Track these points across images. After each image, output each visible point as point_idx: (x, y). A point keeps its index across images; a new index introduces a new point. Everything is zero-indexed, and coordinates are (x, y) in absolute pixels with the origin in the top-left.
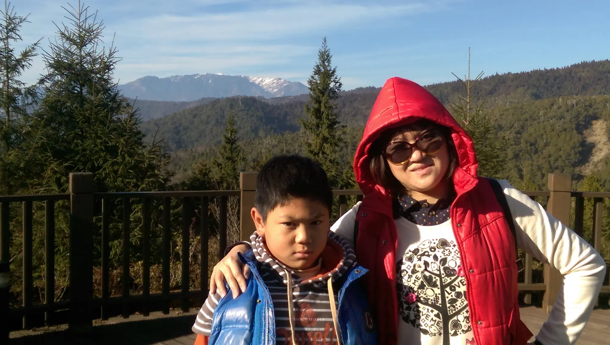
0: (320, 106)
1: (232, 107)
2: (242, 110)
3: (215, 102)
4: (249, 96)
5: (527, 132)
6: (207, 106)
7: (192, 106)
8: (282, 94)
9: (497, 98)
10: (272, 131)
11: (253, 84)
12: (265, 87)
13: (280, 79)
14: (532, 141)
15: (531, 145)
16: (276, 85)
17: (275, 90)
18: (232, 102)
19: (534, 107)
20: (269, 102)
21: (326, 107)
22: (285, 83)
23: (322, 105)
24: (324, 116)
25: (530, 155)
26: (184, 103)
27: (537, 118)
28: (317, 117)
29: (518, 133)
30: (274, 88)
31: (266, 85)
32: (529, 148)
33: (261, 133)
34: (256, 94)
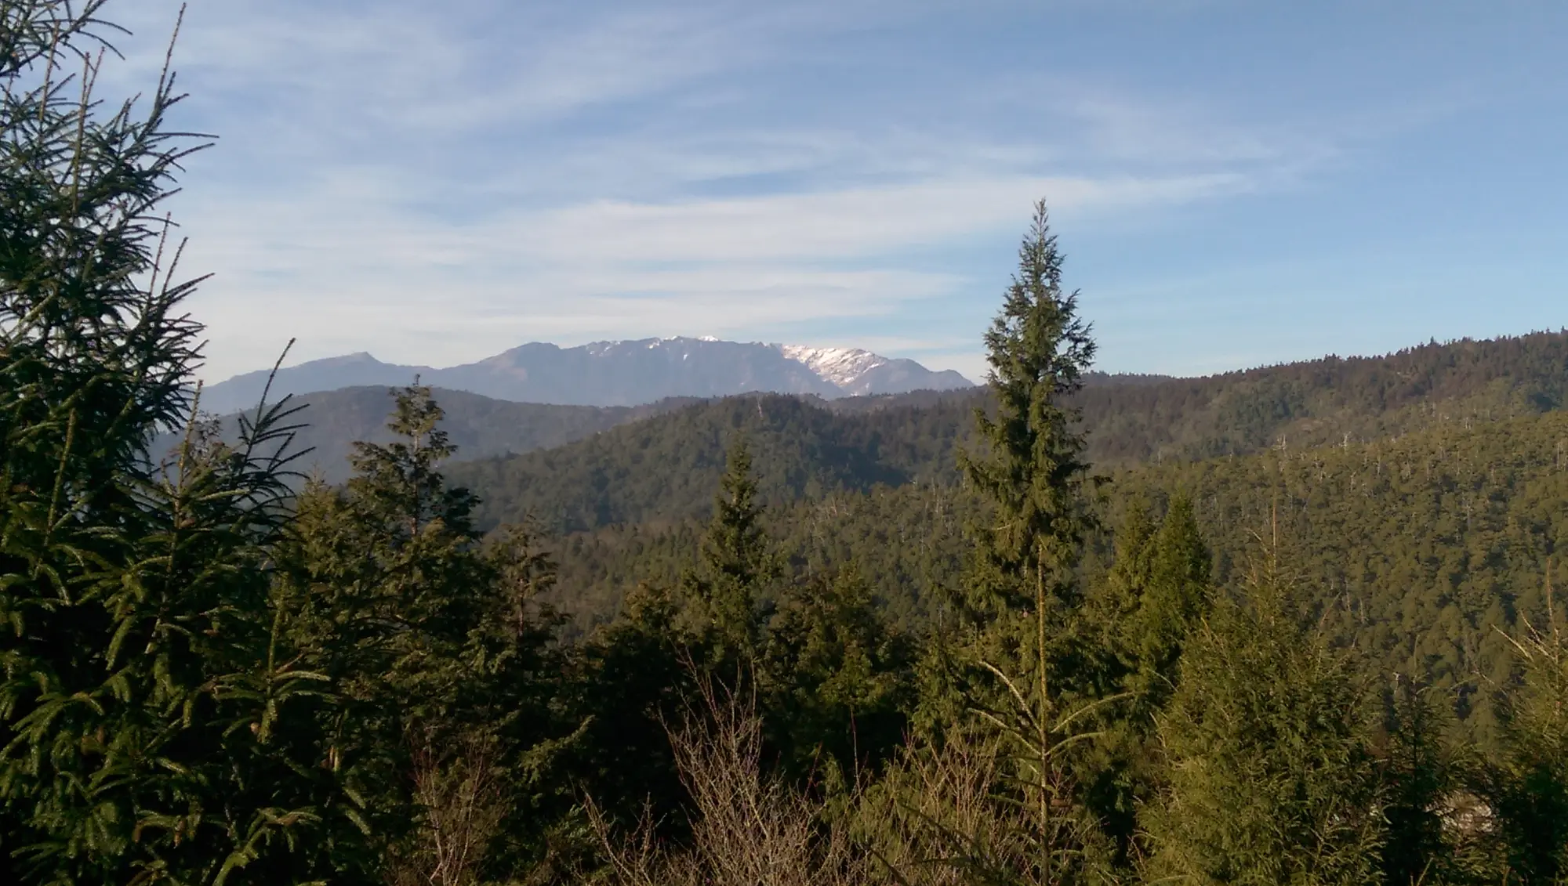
0: (1026, 414)
1: (738, 420)
2: (764, 429)
3: (696, 408)
4: (781, 394)
5: (1523, 495)
6: (676, 418)
7: (638, 418)
8: (865, 390)
9: (1434, 406)
10: (840, 483)
11: (793, 362)
12: (823, 371)
13: (861, 351)
14: (1536, 520)
15: (1536, 530)
16: (849, 367)
17: (847, 380)
18: (740, 408)
19: (1539, 430)
20: (834, 409)
21: (1044, 417)
22: (874, 362)
23: (1033, 409)
24: (1040, 444)
25: (1534, 558)
26: (620, 411)
27: (1548, 458)
28: (1015, 450)
29: (1498, 497)
30: (844, 376)
31: (825, 366)
32: (1529, 539)
33: (811, 489)
34: (799, 388)
